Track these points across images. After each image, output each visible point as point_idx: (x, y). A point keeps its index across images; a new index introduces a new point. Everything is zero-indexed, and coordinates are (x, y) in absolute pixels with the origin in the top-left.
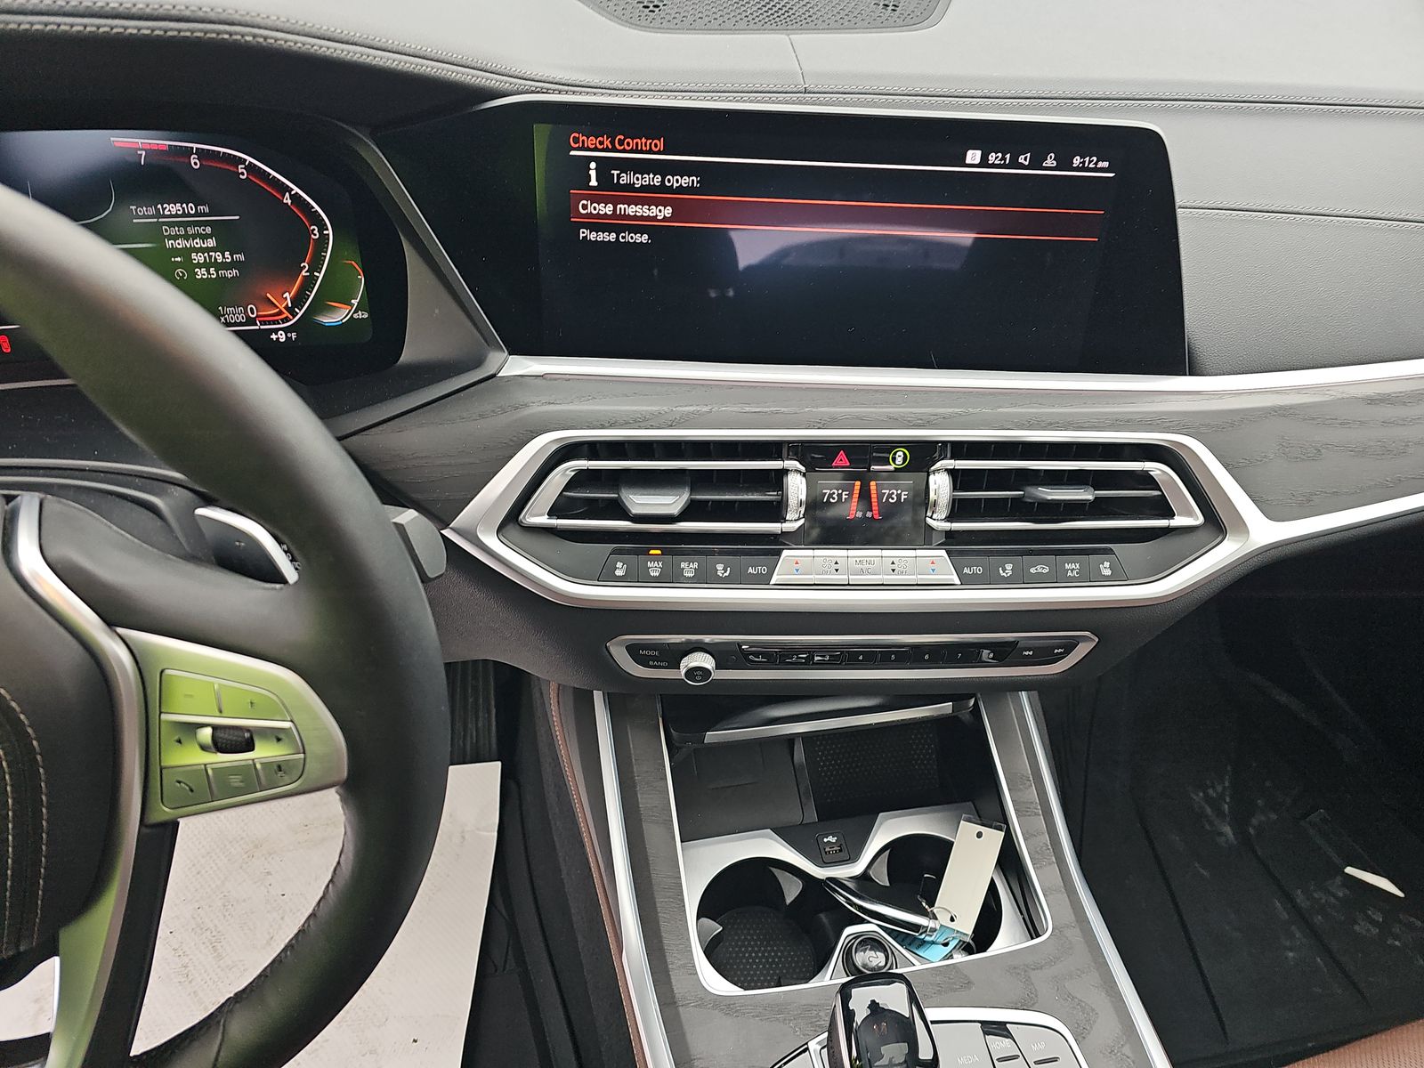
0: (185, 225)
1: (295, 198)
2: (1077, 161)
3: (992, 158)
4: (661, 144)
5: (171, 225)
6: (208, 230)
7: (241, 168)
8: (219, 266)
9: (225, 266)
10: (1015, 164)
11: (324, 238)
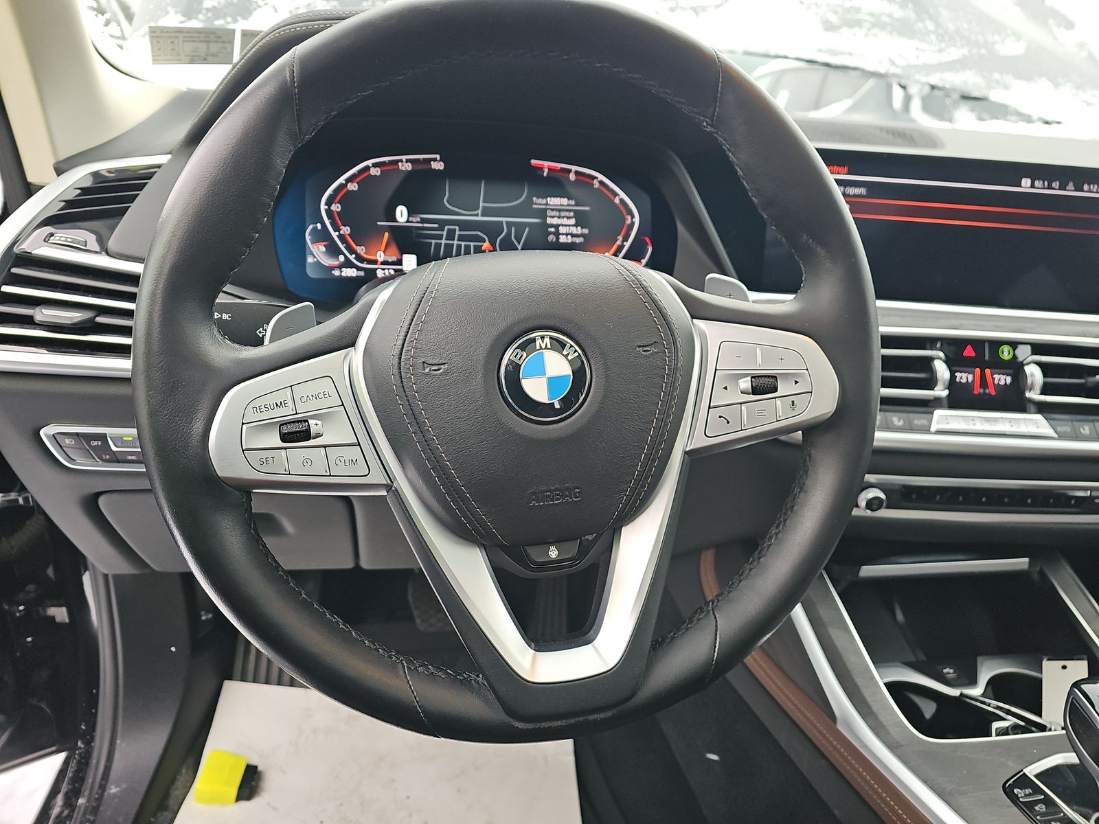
0: (560, 211)
1: (622, 201)
2: (1086, 187)
3: (1037, 183)
4: (846, 169)
5: (553, 210)
6: (572, 214)
7: (595, 182)
8: (573, 235)
9: (577, 236)
10: (1050, 187)
11: (633, 224)
